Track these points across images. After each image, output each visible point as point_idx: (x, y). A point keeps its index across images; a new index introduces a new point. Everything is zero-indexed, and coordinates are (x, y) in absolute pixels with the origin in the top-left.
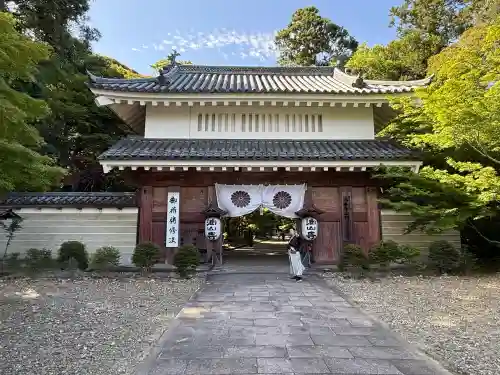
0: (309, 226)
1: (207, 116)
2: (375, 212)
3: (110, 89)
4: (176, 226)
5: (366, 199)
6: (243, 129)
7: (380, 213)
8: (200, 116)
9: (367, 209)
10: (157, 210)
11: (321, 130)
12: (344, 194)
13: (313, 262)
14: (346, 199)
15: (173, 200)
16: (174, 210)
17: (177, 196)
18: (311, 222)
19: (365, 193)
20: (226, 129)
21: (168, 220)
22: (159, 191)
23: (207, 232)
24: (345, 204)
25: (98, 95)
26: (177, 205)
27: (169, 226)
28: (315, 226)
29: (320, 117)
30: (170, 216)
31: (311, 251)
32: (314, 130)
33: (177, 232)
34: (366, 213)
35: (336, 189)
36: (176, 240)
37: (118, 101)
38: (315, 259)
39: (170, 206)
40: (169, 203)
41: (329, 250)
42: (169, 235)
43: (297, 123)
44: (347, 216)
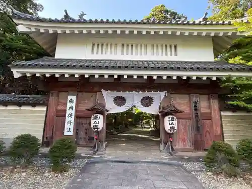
0: (171, 122)
1: (98, 45)
2: (217, 112)
3: (26, 19)
4: (73, 119)
5: (210, 103)
6: (122, 54)
7: (220, 113)
8: (94, 45)
9: (211, 110)
10: (60, 108)
11: (176, 55)
12: (194, 99)
13: (173, 149)
14: (196, 103)
15: (71, 101)
16: (71, 108)
17: (74, 98)
18: (172, 119)
19: (209, 99)
20: (111, 53)
21: (67, 115)
22: (62, 94)
23: (92, 125)
24: (195, 106)
25: (19, 24)
26: (74, 105)
27: (67, 119)
28: (175, 122)
29: (175, 47)
30: (68, 112)
31: (171, 142)
32: (171, 55)
33: (73, 124)
34: (211, 113)
35: (187, 96)
36: (72, 130)
37: (33, 30)
38: (174, 147)
39: (69, 105)
40: (68, 103)
41: (184, 141)
42: (67, 126)
43: (160, 50)
44: (197, 115)
